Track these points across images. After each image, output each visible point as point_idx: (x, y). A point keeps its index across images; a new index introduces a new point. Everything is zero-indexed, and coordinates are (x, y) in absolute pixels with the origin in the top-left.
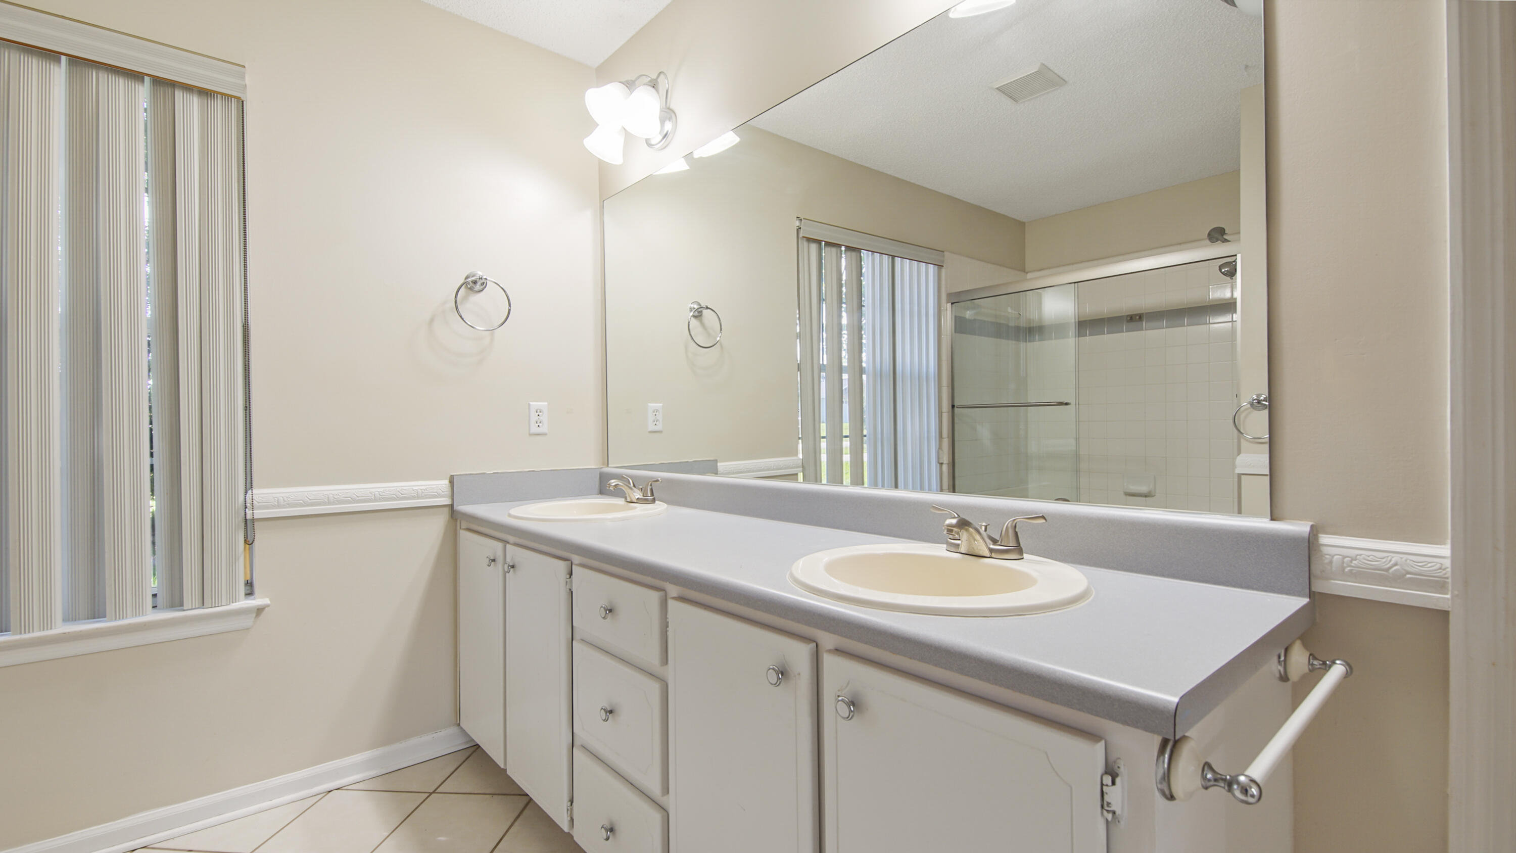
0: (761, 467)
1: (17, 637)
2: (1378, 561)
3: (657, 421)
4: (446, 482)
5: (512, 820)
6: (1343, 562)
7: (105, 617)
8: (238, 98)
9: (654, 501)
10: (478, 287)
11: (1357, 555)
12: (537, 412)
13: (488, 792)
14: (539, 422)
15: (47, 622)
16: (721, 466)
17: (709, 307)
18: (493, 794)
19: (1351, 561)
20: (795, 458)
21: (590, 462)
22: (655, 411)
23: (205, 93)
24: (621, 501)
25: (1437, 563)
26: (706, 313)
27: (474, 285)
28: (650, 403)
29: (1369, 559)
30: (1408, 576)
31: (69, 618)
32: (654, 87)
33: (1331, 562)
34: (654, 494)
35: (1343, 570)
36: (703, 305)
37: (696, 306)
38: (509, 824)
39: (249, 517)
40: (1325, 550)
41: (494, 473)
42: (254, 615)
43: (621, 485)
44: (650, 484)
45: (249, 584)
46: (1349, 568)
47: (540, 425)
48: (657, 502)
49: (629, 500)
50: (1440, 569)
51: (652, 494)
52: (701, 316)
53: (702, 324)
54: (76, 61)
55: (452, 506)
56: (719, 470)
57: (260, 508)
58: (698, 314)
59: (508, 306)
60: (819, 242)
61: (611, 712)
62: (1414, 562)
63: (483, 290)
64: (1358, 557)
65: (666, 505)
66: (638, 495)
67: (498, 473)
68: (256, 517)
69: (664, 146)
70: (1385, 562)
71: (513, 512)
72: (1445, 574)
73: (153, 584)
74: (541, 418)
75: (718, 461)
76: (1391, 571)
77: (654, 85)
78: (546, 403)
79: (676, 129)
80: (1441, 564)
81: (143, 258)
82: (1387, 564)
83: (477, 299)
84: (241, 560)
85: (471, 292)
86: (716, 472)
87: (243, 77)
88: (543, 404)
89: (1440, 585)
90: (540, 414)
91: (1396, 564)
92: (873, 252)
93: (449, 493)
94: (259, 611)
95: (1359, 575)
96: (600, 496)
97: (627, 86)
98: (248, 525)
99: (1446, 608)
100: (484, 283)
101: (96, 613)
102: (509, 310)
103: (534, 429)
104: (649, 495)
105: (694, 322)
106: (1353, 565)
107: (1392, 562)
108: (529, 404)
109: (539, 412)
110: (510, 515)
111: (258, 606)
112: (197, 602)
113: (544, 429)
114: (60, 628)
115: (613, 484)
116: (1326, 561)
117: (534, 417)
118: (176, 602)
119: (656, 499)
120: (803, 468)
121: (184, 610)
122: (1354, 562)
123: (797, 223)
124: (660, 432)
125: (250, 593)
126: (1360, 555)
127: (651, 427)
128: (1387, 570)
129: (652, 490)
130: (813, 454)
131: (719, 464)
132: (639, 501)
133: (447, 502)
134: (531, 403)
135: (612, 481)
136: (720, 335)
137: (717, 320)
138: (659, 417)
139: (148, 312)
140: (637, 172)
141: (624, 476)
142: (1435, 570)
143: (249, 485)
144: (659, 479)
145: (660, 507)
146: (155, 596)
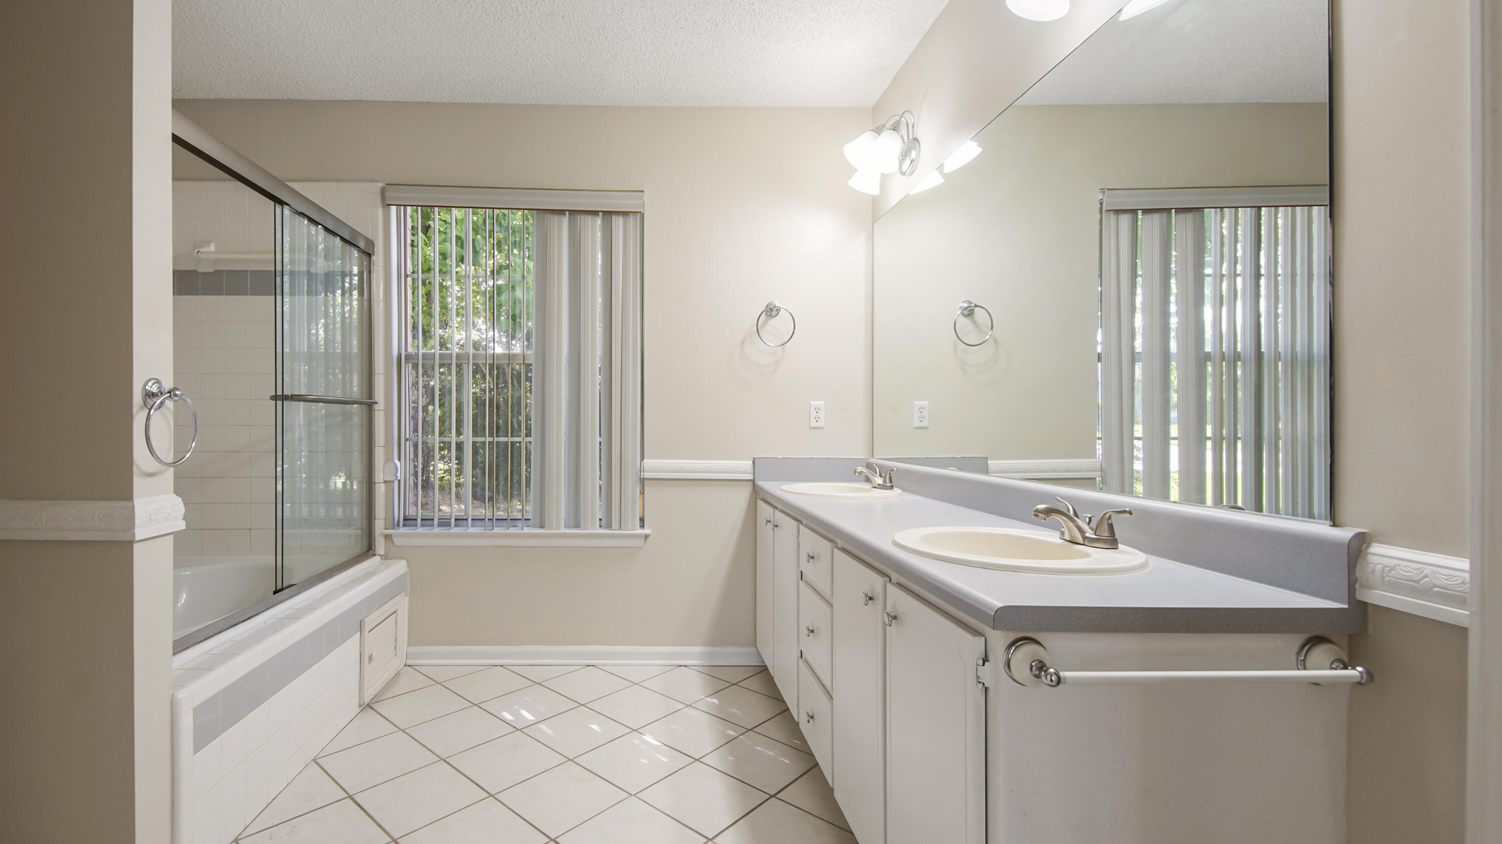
0: (1044, 468)
1: (547, 531)
2: (1412, 572)
3: (922, 418)
4: (751, 462)
5: (775, 714)
6: (1383, 572)
7: (580, 527)
8: (640, 212)
9: (892, 487)
10: (774, 313)
11: (1396, 565)
12: (816, 409)
13: (767, 694)
14: (817, 418)
15: (558, 528)
16: (992, 464)
17: (977, 305)
18: (769, 697)
19: (1390, 571)
20: (1093, 460)
21: (859, 453)
22: (921, 409)
23: (625, 214)
24: (867, 486)
25: (1462, 577)
26: (977, 310)
27: (771, 311)
28: (916, 401)
29: (1405, 569)
30: (1436, 589)
31: (566, 527)
32: (894, 130)
33: (1374, 570)
34: (893, 481)
35: (1383, 580)
36: (975, 302)
37: (966, 305)
38: (773, 715)
39: (642, 477)
40: (1372, 559)
41: (783, 458)
42: (644, 539)
43: (865, 472)
44: (888, 472)
45: (642, 520)
46: (1388, 578)
47: (818, 420)
48: (895, 488)
49: (874, 486)
50: (1462, 583)
51: (891, 482)
52: (973, 313)
53: (974, 322)
54: (572, 212)
55: (754, 480)
56: (989, 468)
57: (648, 471)
58: (968, 313)
59: (793, 328)
60: (1134, 212)
61: (812, 631)
62: (1442, 574)
63: (778, 314)
64: (1397, 567)
65: (900, 491)
66: (879, 481)
67: (786, 458)
68: (645, 477)
69: (912, 172)
70: (1418, 573)
71: (784, 487)
72: (1466, 589)
73: (599, 514)
74: (819, 414)
75: (988, 459)
76: (1422, 582)
77: (895, 128)
78: (823, 402)
79: (919, 156)
80: (1464, 578)
81: (598, 322)
82: (1419, 576)
83: (773, 322)
84: (638, 504)
85: (769, 317)
86: (986, 471)
87: (642, 198)
88: (820, 403)
89: (1460, 600)
90: (818, 411)
91: (1426, 576)
92: (1222, 208)
93: (752, 471)
94: (646, 537)
95: (1395, 586)
96: (866, 483)
97: (877, 133)
98: (643, 481)
99: (1464, 623)
100: (778, 309)
101: (577, 526)
102: (794, 332)
103: (814, 424)
104: (888, 482)
105: (963, 322)
106: (1390, 574)
107: (1424, 574)
108: (810, 404)
109: (817, 409)
110: (780, 489)
111: (646, 533)
112: (618, 527)
113: (821, 423)
114: (563, 530)
115: (859, 471)
116: (1370, 570)
117: (813, 414)
118: (609, 526)
119: (894, 485)
120: (1102, 472)
121: (612, 530)
122: (1393, 572)
123: (1100, 196)
124: (926, 428)
125: (642, 526)
126: (1399, 565)
127: (917, 423)
128: (1418, 582)
129: (890, 478)
130: (1124, 457)
131: (989, 462)
132: (881, 487)
133: (750, 477)
134: (811, 403)
135: (859, 468)
136: (990, 333)
137: (988, 316)
138: (925, 414)
139: (599, 352)
140: (895, 196)
141: (874, 465)
142: (1459, 584)
143: (643, 458)
144: (895, 469)
145: (897, 491)
146: (600, 520)
